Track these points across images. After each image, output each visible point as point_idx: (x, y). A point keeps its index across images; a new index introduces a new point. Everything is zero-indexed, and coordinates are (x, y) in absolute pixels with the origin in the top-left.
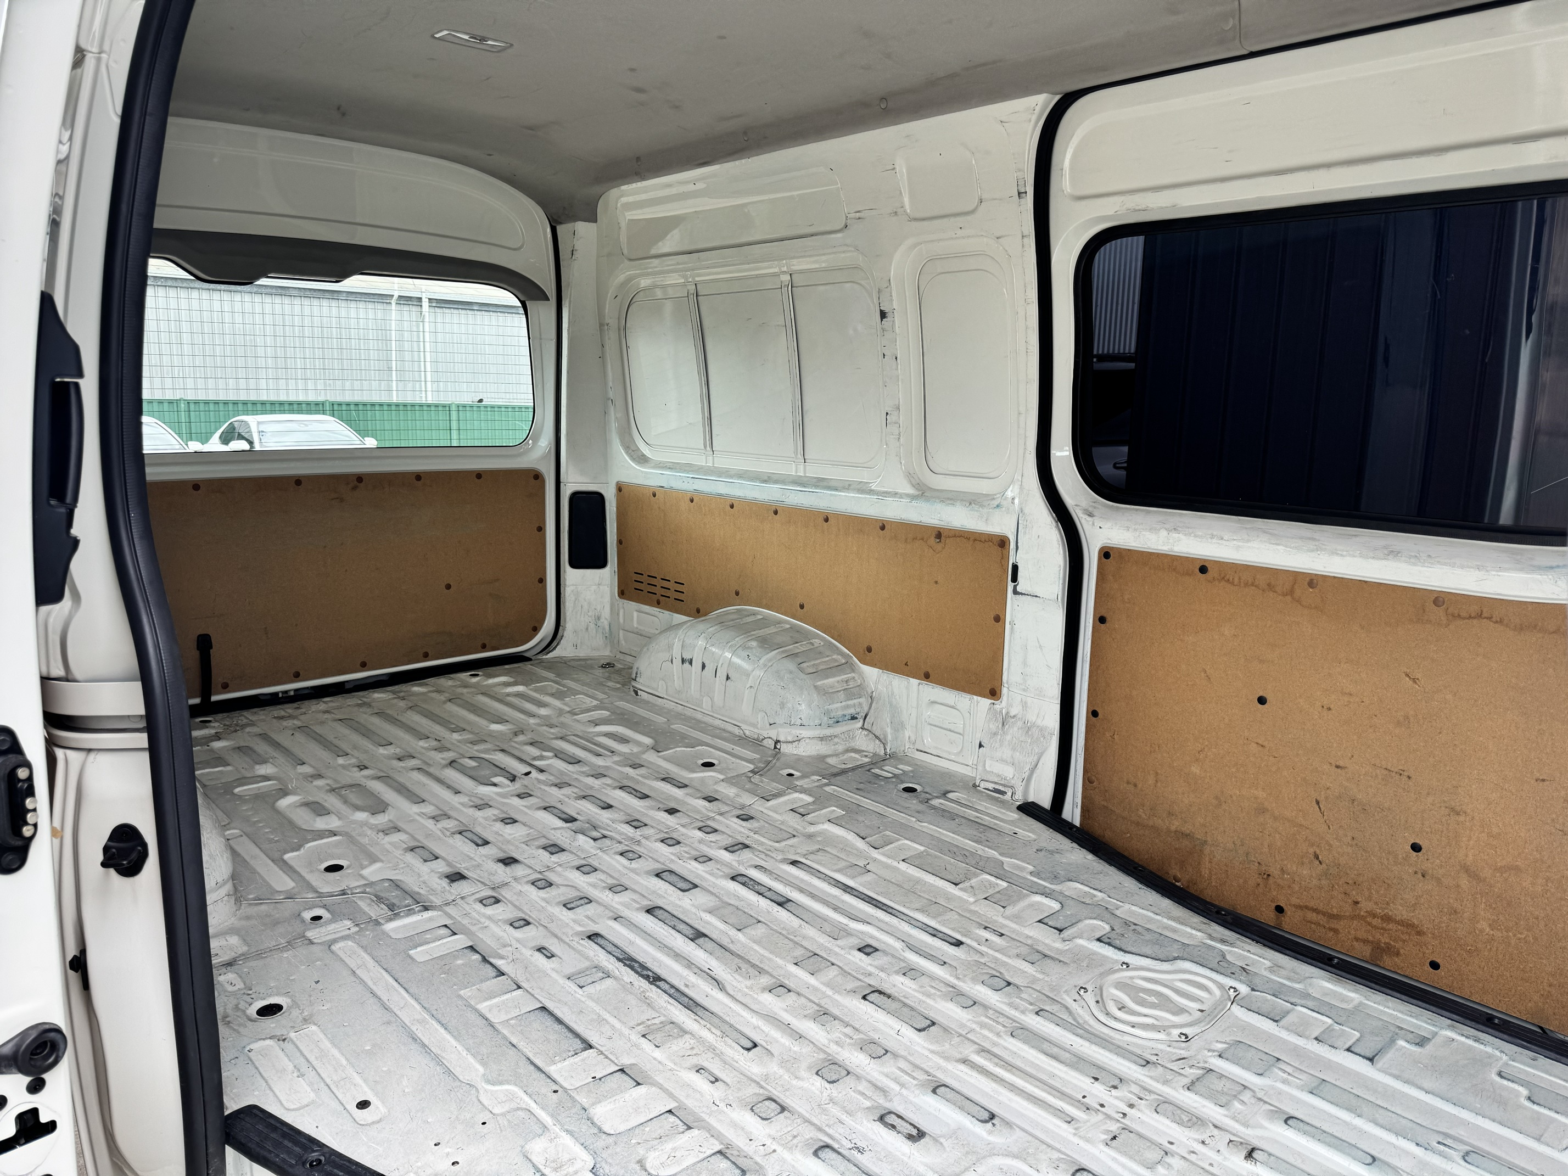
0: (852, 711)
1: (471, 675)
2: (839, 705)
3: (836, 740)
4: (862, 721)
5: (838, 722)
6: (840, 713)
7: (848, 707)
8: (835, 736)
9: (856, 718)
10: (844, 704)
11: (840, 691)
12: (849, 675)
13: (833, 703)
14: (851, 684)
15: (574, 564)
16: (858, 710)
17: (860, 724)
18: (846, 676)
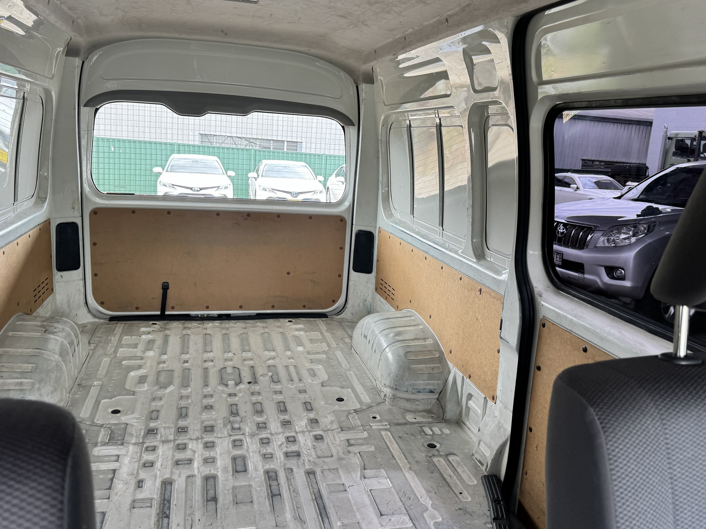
0: (431, 387)
1: (289, 321)
2: (423, 382)
3: (417, 403)
4: (438, 395)
5: (419, 392)
6: (422, 387)
7: (429, 384)
8: (417, 400)
9: (434, 392)
10: (426, 382)
11: (426, 373)
12: (437, 365)
13: (418, 380)
14: (435, 371)
15: (355, 270)
16: (436, 387)
17: (436, 396)
18: (433, 365)
